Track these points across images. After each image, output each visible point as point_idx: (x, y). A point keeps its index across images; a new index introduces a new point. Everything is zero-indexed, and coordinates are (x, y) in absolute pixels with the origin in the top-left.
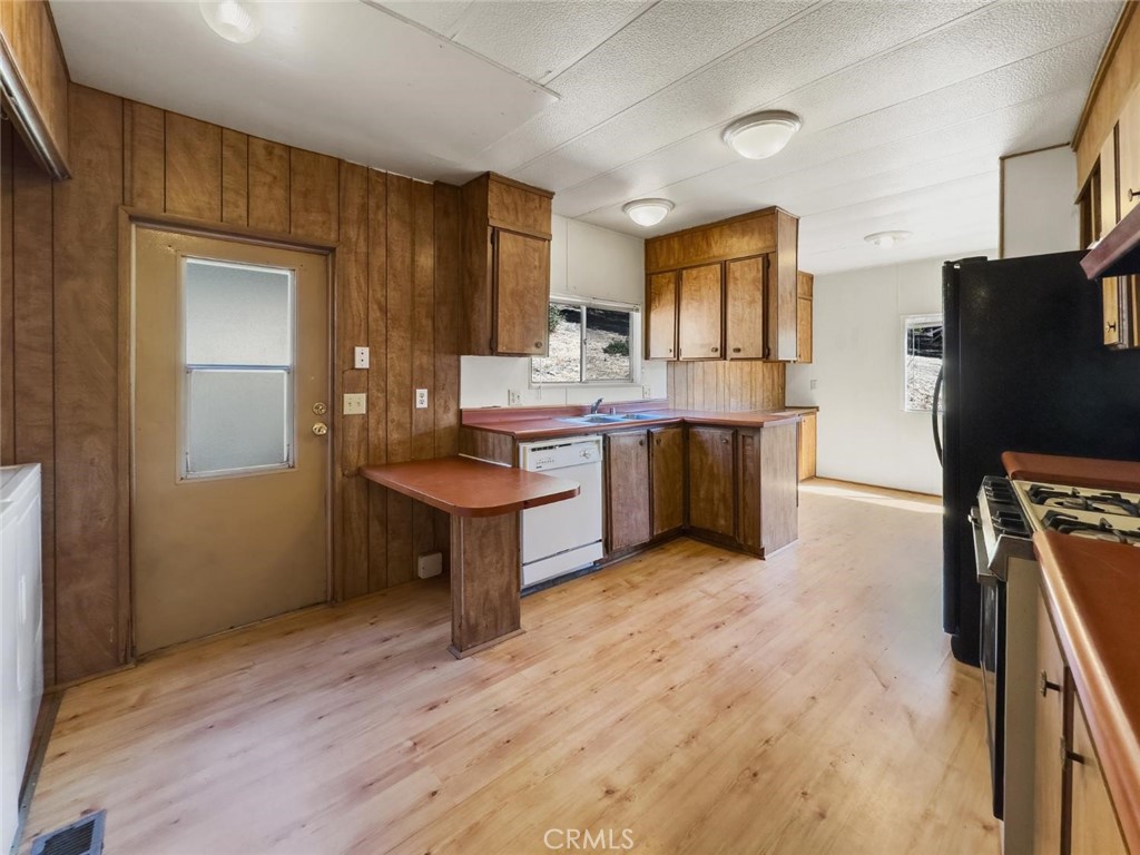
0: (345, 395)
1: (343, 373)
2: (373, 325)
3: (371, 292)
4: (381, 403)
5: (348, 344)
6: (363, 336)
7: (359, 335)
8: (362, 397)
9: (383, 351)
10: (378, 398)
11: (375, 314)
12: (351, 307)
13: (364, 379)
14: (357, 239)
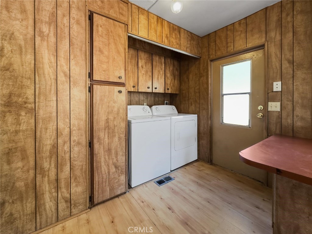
0: (269, 103)
1: (268, 94)
2: (284, 71)
3: (283, 56)
4: (290, 107)
5: (270, 81)
6: (279, 76)
7: (277, 76)
8: (278, 104)
9: (291, 82)
10: (287, 104)
11: (286, 65)
12: (272, 66)
13: (279, 96)
14: (275, 36)
